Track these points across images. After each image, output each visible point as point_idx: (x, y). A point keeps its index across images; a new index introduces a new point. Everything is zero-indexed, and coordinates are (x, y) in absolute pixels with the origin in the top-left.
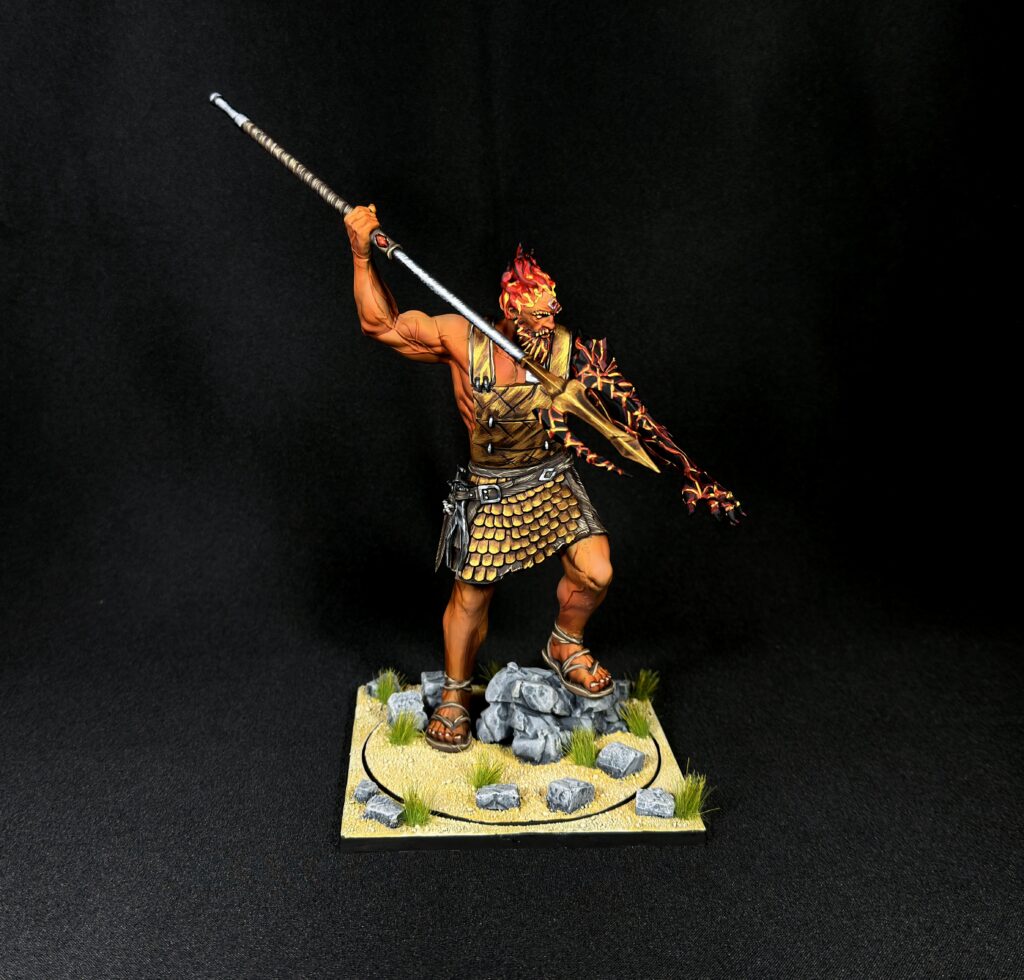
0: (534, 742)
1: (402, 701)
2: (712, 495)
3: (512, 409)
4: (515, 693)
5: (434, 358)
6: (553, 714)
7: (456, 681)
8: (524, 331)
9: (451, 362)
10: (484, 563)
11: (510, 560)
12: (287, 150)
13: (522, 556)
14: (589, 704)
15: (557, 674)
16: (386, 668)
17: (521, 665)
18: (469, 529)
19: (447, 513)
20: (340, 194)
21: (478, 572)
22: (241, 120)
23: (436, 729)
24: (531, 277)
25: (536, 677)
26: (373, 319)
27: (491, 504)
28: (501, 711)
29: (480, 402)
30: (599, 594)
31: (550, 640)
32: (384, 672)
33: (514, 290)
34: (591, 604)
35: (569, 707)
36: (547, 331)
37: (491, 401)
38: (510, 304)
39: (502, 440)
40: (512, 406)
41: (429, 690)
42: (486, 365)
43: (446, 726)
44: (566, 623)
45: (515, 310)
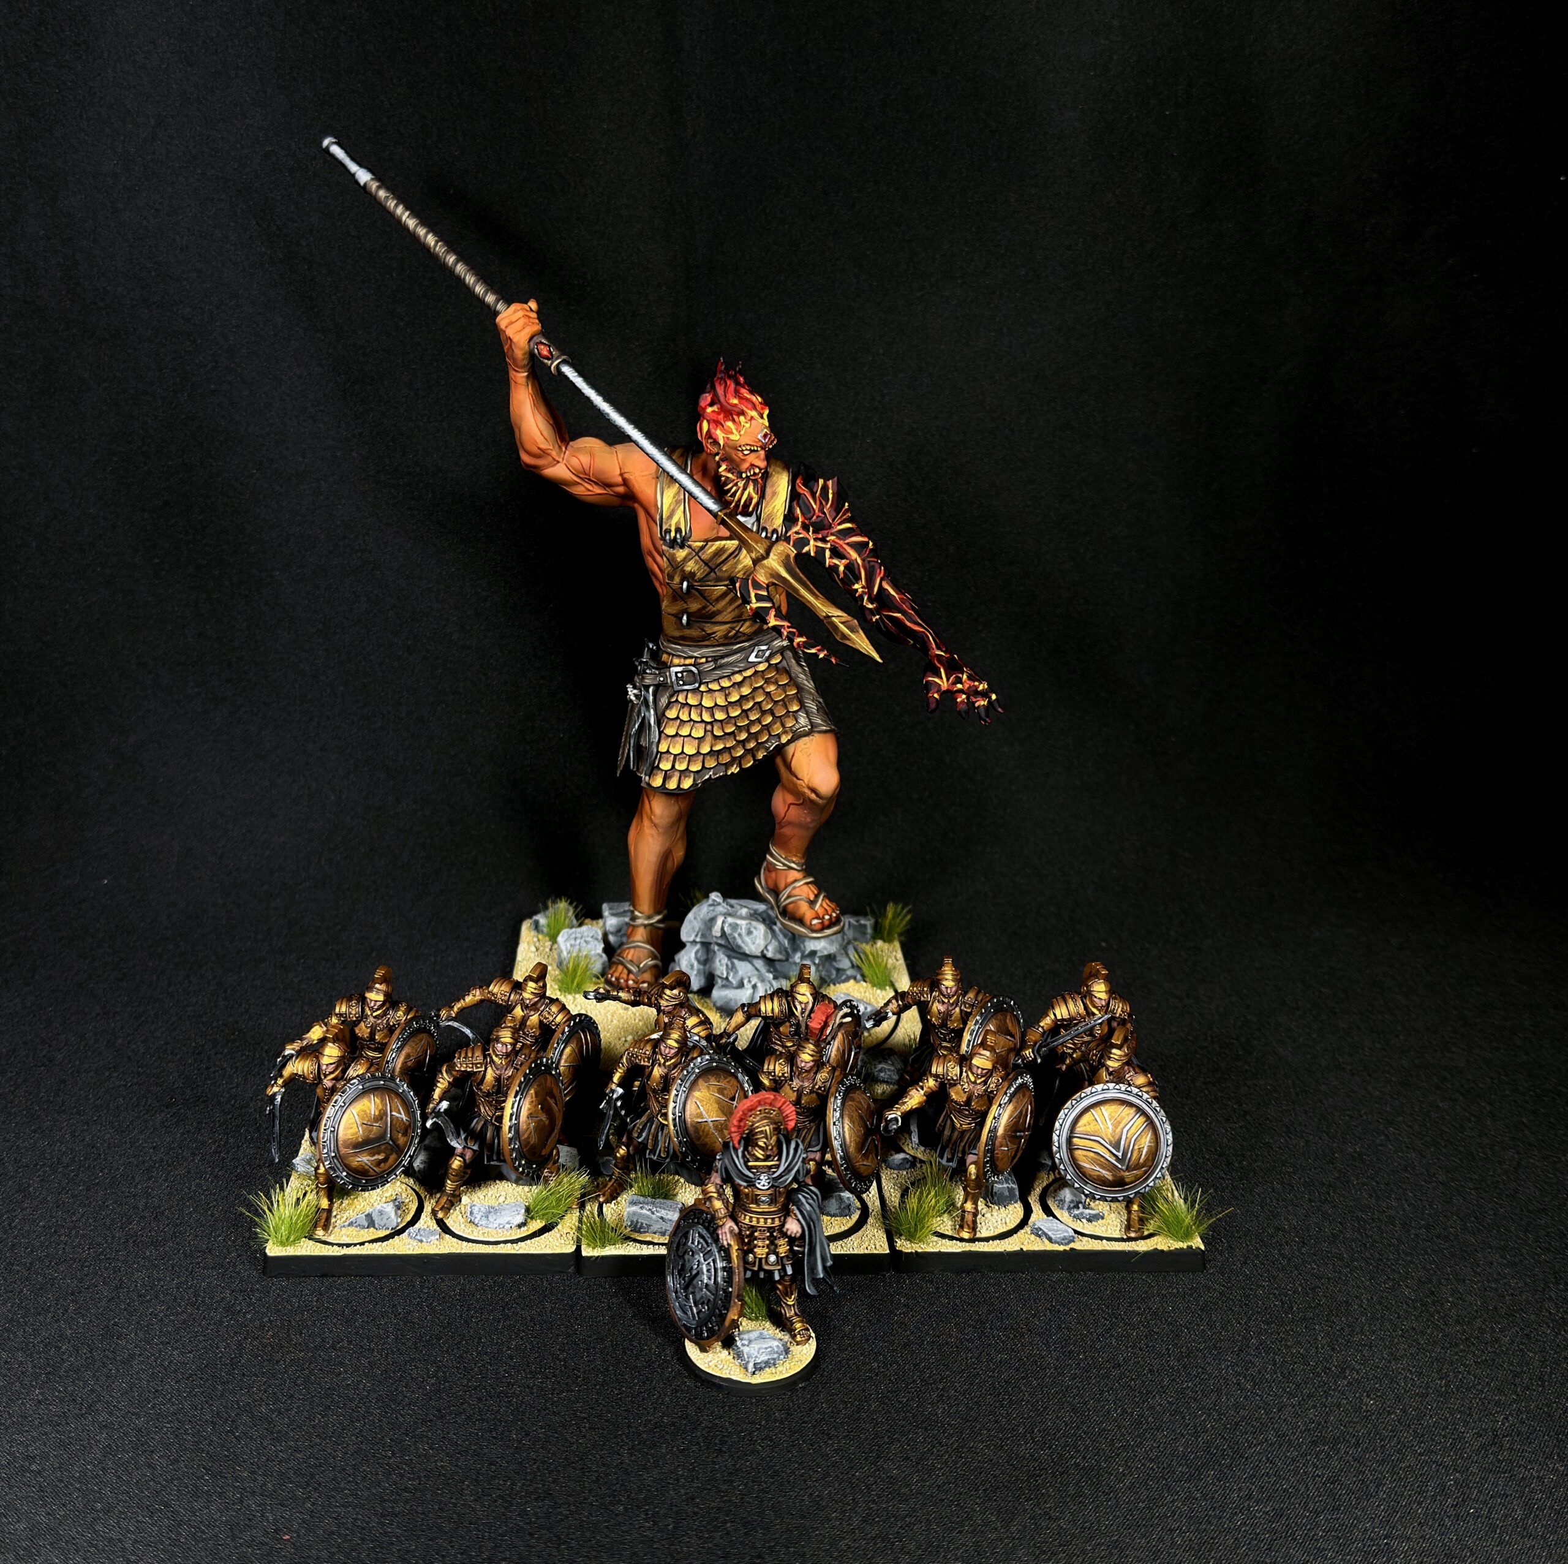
0: (739, 991)
1: (575, 939)
2: (959, 686)
3: (712, 570)
4: (716, 931)
5: (616, 501)
6: (763, 956)
7: (646, 915)
8: (728, 470)
9: (636, 505)
10: (677, 767)
11: (711, 763)
12: (423, 222)
13: (726, 758)
14: (811, 946)
15: (772, 908)
16: (558, 895)
17: (726, 896)
18: (659, 723)
19: (631, 701)
20: (491, 287)
21: (670, 777)
22: (363, 176)
23: (617, 974)
24: (735, 401)
25: (744, 912)
26: (535, 450)
27: (688, 690)
28: (700, 954)
29: (671, 560)
30: (822, 809)
31: (765, 864)
32: (554, 902)
33: (715, 417)
34: (813, 821)
35: (786, 949)
36: (757, 471)
37: (686, 560)
38: (709, 435)
39: (699, 610)
40: (712, 565)
41: (611, 926)
42: (679, 514)
43: (630, 972)
44: (783, 844)
45: (716, 442)
